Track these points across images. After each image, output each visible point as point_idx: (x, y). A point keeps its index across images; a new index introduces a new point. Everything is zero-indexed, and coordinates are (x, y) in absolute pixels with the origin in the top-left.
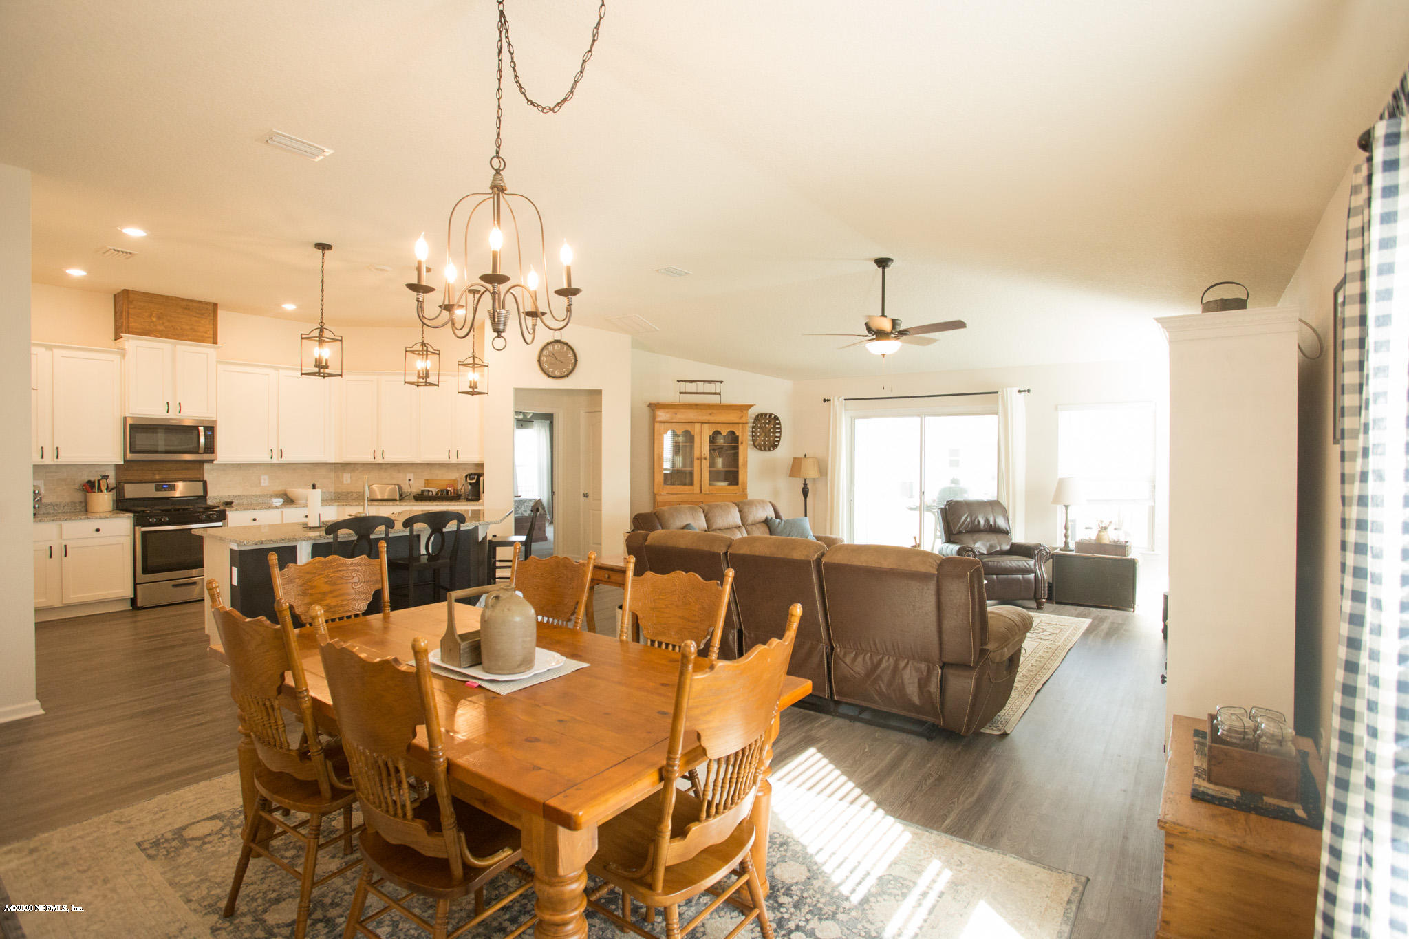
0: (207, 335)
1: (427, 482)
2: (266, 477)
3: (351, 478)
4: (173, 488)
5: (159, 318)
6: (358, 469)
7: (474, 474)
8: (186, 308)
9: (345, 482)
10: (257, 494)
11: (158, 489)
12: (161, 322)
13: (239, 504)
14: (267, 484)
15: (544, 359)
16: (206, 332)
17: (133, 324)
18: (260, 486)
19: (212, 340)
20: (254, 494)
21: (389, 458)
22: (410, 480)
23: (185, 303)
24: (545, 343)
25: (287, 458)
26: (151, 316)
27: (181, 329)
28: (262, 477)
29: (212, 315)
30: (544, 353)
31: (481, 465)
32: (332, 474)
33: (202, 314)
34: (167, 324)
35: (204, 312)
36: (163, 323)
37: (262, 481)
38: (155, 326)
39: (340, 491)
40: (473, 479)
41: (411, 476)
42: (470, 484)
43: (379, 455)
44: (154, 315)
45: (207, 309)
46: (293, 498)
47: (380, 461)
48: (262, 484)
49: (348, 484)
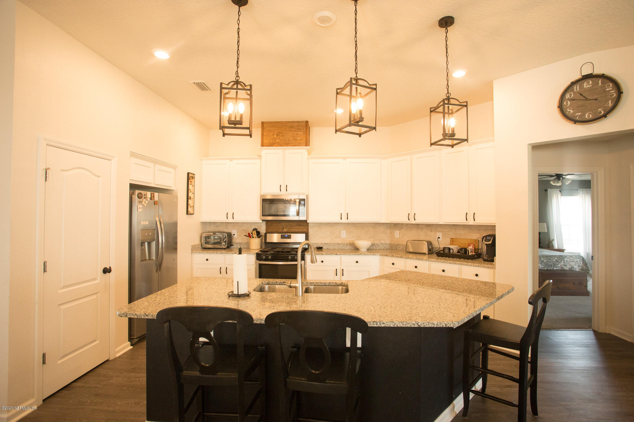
0: (302, 142)
1: (453, 241)
2: (345, 232)
3: (399, 234)
4: (289, 237)
5: (277, 135)
6: (404, 228)
7: (489, 236)
8: (291, 127)
9: (396, 237)
10: (339, 243)
11: (283, 237)
12: (278, 137)
13: (327, 249)
14: (345, 236)
15: (567, 103)
16: (301, 140)
17: (265, 141)
18: (341, 238)
19: (305, 144)
20: (336, 243)
21: (420, 220)
22: (439, 238)
23: (290, 124)
24: (568, 83)
25: (352, 219)
26: (274, 134)
27: (289, 140)
28: (342, 232)
29: (305, 128)
30: (567, 96)
31: (493, 227)
32: (388, 231)
33: (299, 129)
34: (281, 138)
35: (301, 127)
36: (280, 138)
37: (342, 235)
38: (275, 140)
39: (393, 243)
40: (489, 240)
41: (440, 234)
42: (486, 244)
43: (412, 217)
44: (275, 134)
45: (302, 125)
46: (358, 247)
47: (414, 222)
48: (342, 236)
49: (398, 238)
